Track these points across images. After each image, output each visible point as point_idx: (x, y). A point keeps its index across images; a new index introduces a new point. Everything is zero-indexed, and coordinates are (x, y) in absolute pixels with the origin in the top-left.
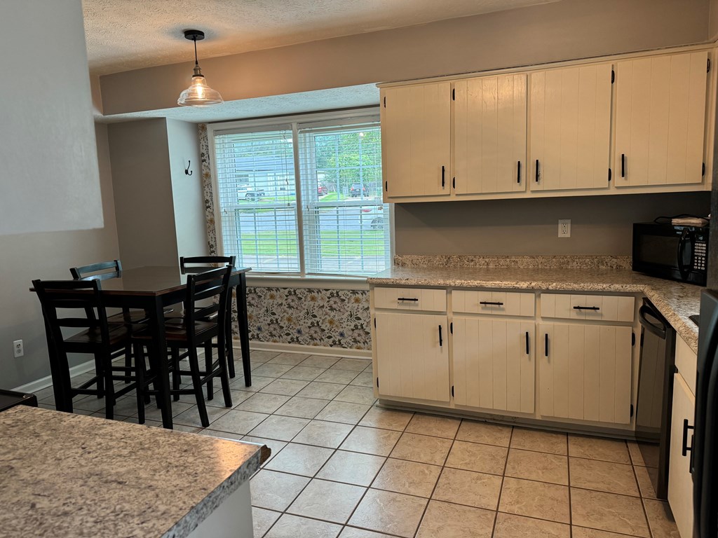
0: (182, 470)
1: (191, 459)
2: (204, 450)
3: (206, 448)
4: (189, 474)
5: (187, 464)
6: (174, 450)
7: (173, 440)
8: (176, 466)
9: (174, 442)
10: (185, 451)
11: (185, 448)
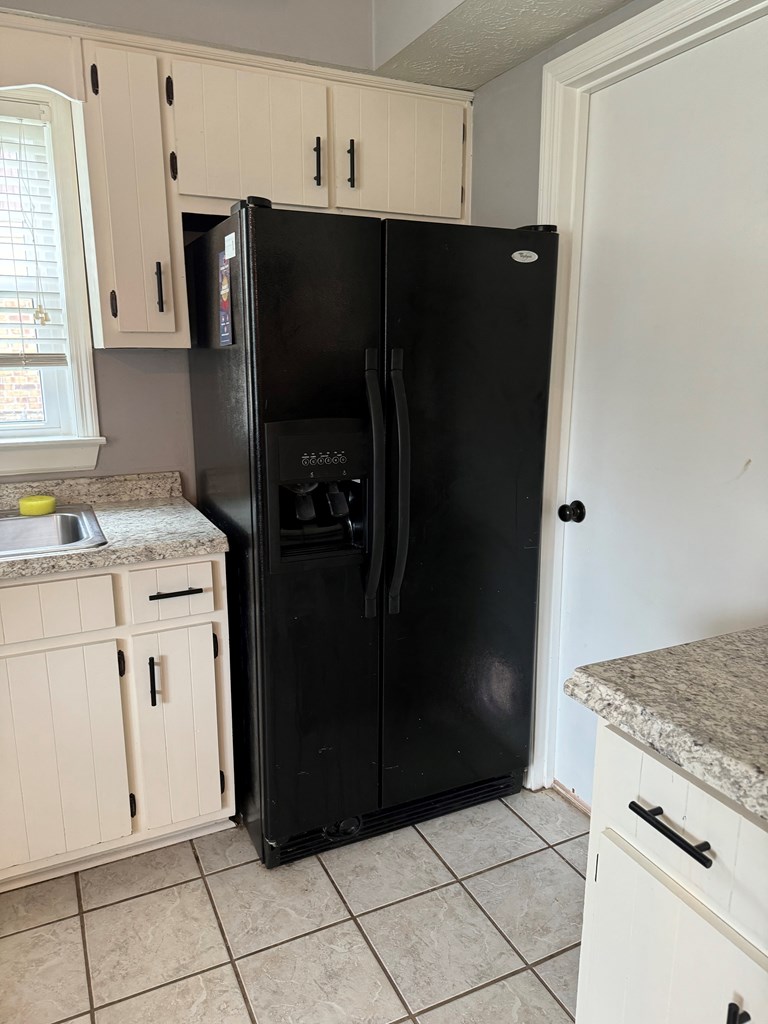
0: (695, 679)
1: (682, 687)
2: (661, 691)
3: (657, 692)
4: (687, 672)
5: (688, 683)
6: (706, 708)
7: (707, 723)
8: (703, 686)
9: (707, 719)
10: (689, 700)
11: (688, 705)
